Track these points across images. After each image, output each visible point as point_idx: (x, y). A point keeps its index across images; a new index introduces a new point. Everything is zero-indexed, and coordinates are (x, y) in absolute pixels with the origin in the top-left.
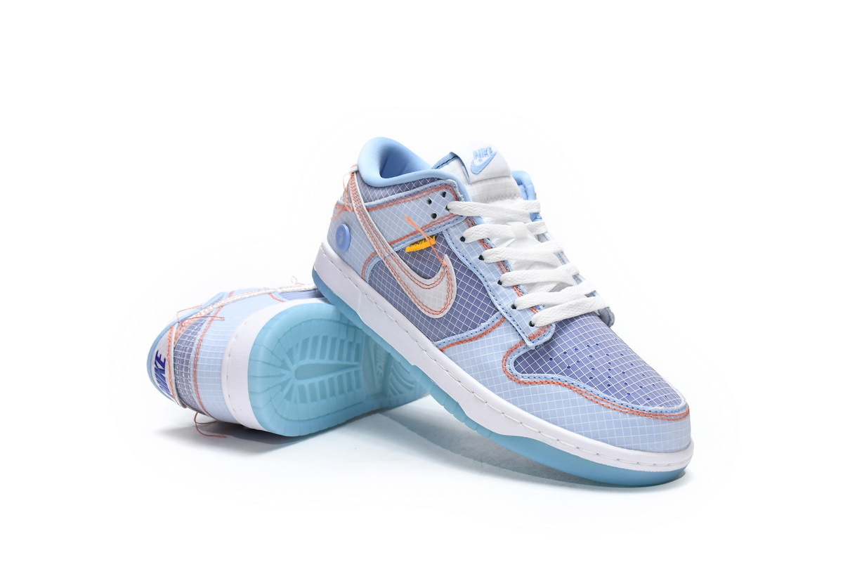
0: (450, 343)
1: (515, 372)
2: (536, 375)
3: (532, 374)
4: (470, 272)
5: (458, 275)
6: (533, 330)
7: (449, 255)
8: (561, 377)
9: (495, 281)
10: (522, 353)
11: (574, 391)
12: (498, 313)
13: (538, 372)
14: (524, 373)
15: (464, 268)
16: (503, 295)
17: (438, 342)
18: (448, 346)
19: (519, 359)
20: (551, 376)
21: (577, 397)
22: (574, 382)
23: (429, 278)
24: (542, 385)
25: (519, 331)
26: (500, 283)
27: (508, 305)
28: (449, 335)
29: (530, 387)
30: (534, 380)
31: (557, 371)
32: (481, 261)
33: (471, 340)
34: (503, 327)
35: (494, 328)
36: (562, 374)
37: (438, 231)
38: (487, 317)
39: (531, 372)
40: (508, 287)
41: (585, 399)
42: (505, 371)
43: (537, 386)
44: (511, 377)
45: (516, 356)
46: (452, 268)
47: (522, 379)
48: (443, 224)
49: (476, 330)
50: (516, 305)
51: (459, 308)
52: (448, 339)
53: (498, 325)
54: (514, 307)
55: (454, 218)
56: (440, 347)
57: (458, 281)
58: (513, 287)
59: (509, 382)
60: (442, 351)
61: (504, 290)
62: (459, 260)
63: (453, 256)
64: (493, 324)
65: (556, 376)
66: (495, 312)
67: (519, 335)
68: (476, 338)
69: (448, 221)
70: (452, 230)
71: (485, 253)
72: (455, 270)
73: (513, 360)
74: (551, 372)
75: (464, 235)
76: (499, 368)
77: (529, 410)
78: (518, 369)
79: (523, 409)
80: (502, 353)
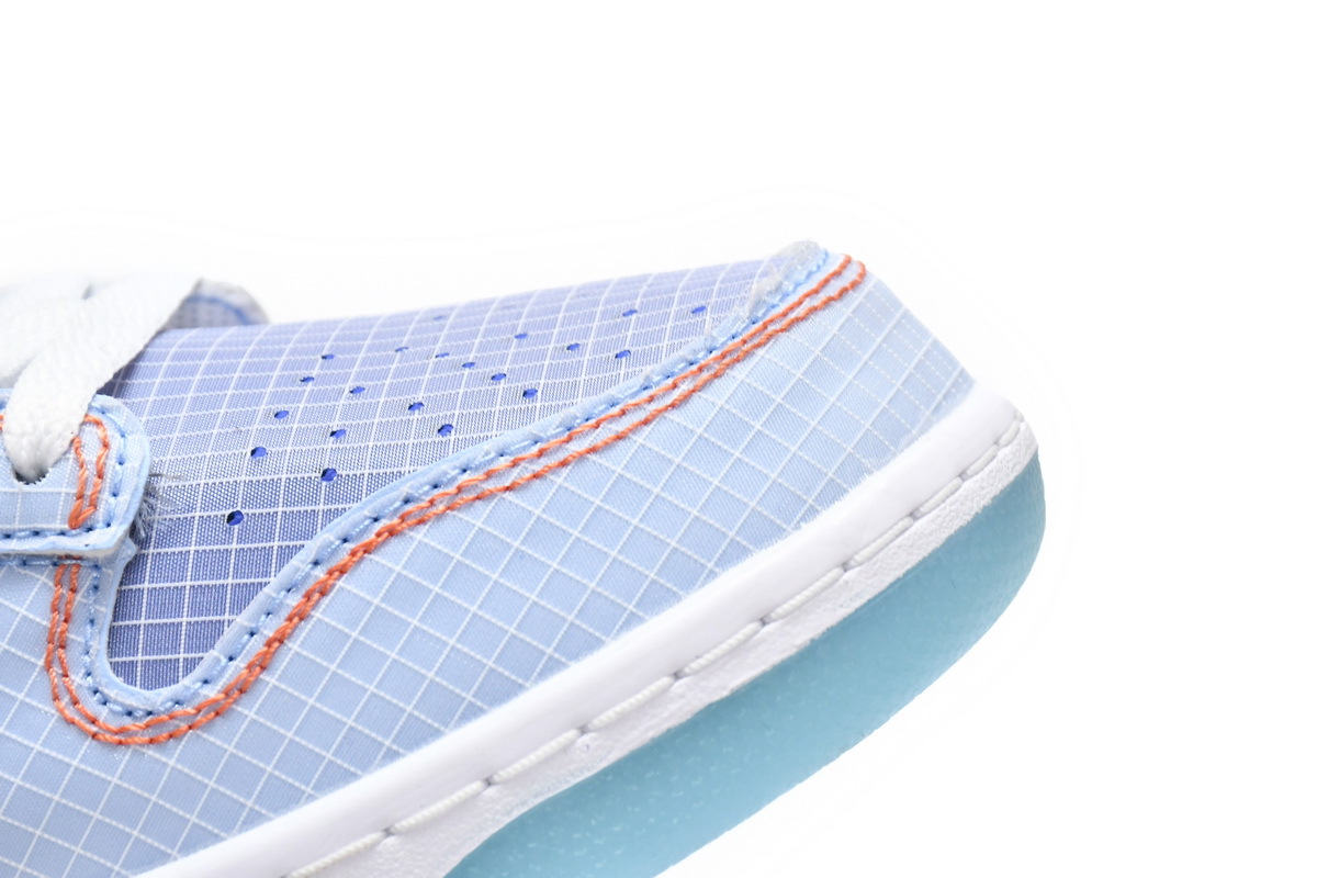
1: (160, 697)
2: (243, 620)
3: (228, 633)
6: (59, 485)
8: (340, 525)
10: (106, 611)
11: (440, 516)
13: (239, 605)
14: (190, 665)
19: (118, 641)
20: (299, 562)
21: (477, 518)
22: (404, 489)
24: (306, 628)
25: (13, 545)
29: (270, 679)
30: (256, 645)
31: (304, 526)
36: (331, 515)
39: (217, 629)
41: (508, 496)
42: (122, 739)
43: (293, 646)
44: (162, 730)
45: (100, 643)
47: (212, 692)
59: (171, 759)
65: (326, 536)
67: (26, 560)
73: (103, 664)
74: (286, 554)
76: (80, 755)
77: (363, 755)
78: (160, 675)
79: (336, 777)
80: (30, 693)
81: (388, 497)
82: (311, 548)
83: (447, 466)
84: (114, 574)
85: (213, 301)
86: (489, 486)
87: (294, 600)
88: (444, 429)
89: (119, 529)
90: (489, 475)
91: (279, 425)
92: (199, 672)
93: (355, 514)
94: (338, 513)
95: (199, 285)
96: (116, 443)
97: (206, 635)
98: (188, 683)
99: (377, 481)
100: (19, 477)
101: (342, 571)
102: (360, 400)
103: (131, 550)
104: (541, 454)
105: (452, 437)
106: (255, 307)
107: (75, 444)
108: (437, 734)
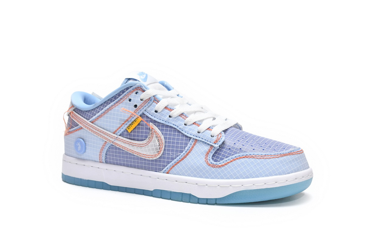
0: (171, 167)
1: (215, 163)
2: (226, 159)
3: (224, 160)
4: (167, 126)
5: (162, 130)
6: (215, 139)
7: (152, 122)
8: (239, 154)
9: (183, 124)
10: (213, 152)
11: (249, 158)
12: (191, 139)
13: (226, 158)
14: (219, 161)
15: (163, 125)
16: (190, 129)
17: (164, 170)
18: (171, 169)
19: (213, 156)
20: (234, 156)
21: (253, 160)
22: (247, 154)
23: (145, 140)
24: (232, 163)
25: (208, 142)
26: (185, 125)
27: (195, 133)
28: (168, 163)
29: (226, 166)
30: (226, 162)
31: (236, 153)
32: (171, 118)
33: (183, 159)
34: (197, 144)
35: (193, 147)
37: (141, 113)
38: (186, 144)
39: (223, 159)
40: (191, 125)
41: (257, 159)
42: (209, 165)
43: (230, 164)
44: (214, 166)
45: (212, 155)
46: (157, 128)
47: (220, 165)
48: (142, 108)
49: (183, 153)
50: (199, 131)
51: (169, 146)
52: (169, 165)
53: (195, 144)
54: (199, 132)
55: (147, 103)
56: (166, 172)
57: (162, 133)
58: (193, 124)
59: (213, 169)
60: (168, 173)
61: (189, 127)
62: (158, 122)
63: (155, 122)
64: (192, 146)
65: (237, 155)
66: (190, 140)
67: (208, 144)
68: (185, 157)
69: (144, 106)
70: (149, 109)
71: (171, 113)
72: (158, 129)
73: (211, 157)
74: (233, 155)
75: (156, 109)
76: (205, 165)
77: (231, 177)
78: (216, 161)
79: (228, 178)
80: (203, 157)
81: (245, 154)
82: (236, 155)
83: (252, 153)
84: (216, 149)
85: (238, 125)
86: (255, 157)
87: (232, 160)
88: (254, 149)
89: (218, 145)
90: (256, 156)
91: (238, 142)
92: (220, 162)
93: (241, 154)
94: (240, 153)
95: (237, 123)
96: (222, 137)
97: (222, 159)
98: (218, 163)
99: (245, 152)
100: (211, 136)
101: (237, 159)
102: (247, 143)
103: (219, 148)
104: (262, 156)
105: (254, 151)
106: (242, 128)
107: (218, 135)
108: (239, 178)
